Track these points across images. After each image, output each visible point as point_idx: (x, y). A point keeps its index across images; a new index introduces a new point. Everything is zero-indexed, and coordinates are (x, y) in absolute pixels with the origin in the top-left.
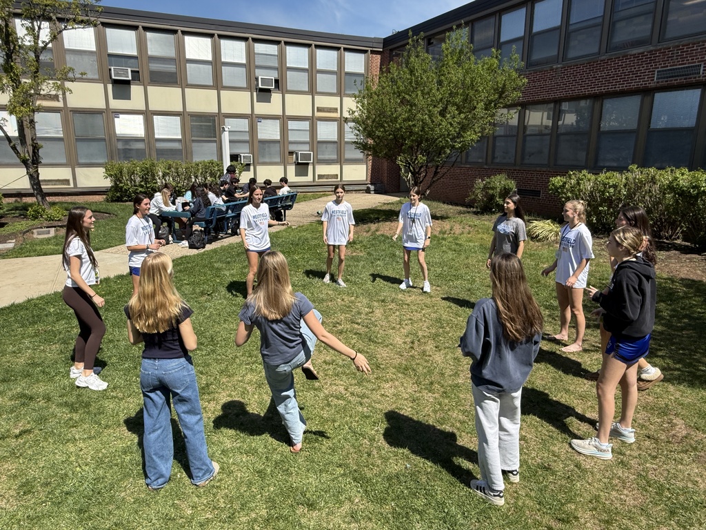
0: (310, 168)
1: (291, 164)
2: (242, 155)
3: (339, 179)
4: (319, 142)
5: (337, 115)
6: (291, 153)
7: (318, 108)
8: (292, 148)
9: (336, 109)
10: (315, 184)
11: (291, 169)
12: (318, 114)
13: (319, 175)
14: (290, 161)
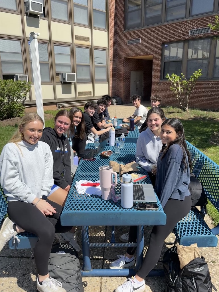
0: (73, 86)
1: (58, 83)
2: (19, 75)
3: (92, 95)
4: (77, 65)
5: (89, 43)
6: (58, 74)
7: (75, 36)
8: (58, 70)
9: (88, 38)
10: (77, 99)
11: (59, 88)
12: (76, 42)
13: (79, 93)
14: (58, 81)
